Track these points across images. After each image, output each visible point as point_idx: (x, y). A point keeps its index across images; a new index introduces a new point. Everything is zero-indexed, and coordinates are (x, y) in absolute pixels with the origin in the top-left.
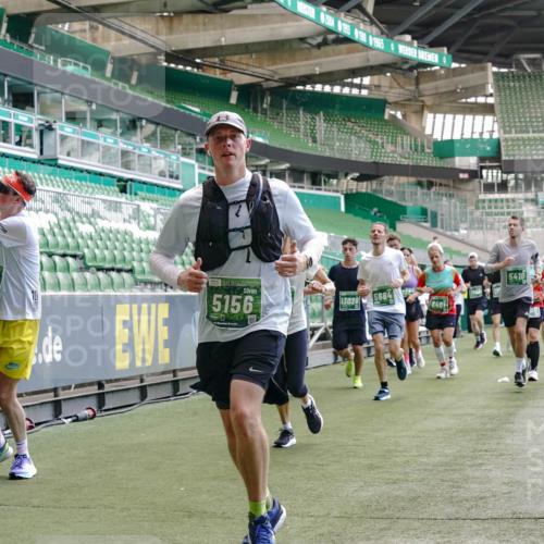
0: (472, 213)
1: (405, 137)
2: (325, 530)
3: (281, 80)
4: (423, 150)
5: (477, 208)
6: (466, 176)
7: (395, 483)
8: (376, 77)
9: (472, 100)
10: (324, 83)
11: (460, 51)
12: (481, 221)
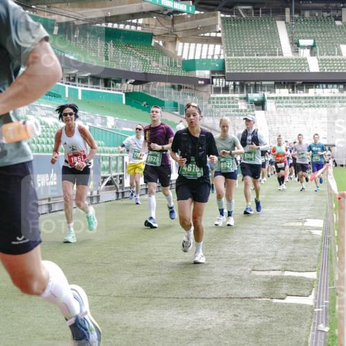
0: (206, 106)
1: (164, 57)
2: (108, 304)
3: (86, 20)
4: (176, 66)
5: (209, 103)
6: (203, 82)
7: (152, 275)
8: (147, 19)
9: (207, 34)
10: (113, 22)
11: (200, 3)
12: (212, 111)
